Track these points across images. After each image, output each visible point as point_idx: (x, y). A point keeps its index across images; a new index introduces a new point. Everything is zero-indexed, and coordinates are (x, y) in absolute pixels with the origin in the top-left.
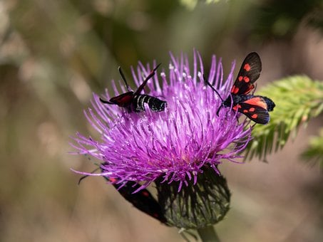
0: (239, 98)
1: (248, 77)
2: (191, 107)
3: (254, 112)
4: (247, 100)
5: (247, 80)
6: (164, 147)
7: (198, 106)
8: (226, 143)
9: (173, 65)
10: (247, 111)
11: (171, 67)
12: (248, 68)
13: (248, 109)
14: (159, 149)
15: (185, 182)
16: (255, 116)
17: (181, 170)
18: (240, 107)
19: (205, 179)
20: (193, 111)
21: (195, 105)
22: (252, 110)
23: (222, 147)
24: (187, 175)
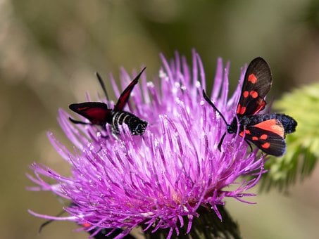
0: (247, 120)
1: (256, 91)
2: (185, 129)
3: (267, 141)
4: (258, 123)
5: (255, 95)
6: (146, 184)
7: (195, 127)
8: (231, 177)
9: (165, 71)
10: (256, 138)
11: (162, 75)
12: (254, 79)
13: (259, 136)
14: (140, 185)
15: (176, 229)
16: (267, 145)
17: (170, 213)
18: (248, 132)
19: (207, 224)
20: (188, 133)
21: (191, 126)
22: (264, 137)
23: (228, 181)
24: (178, 221)
